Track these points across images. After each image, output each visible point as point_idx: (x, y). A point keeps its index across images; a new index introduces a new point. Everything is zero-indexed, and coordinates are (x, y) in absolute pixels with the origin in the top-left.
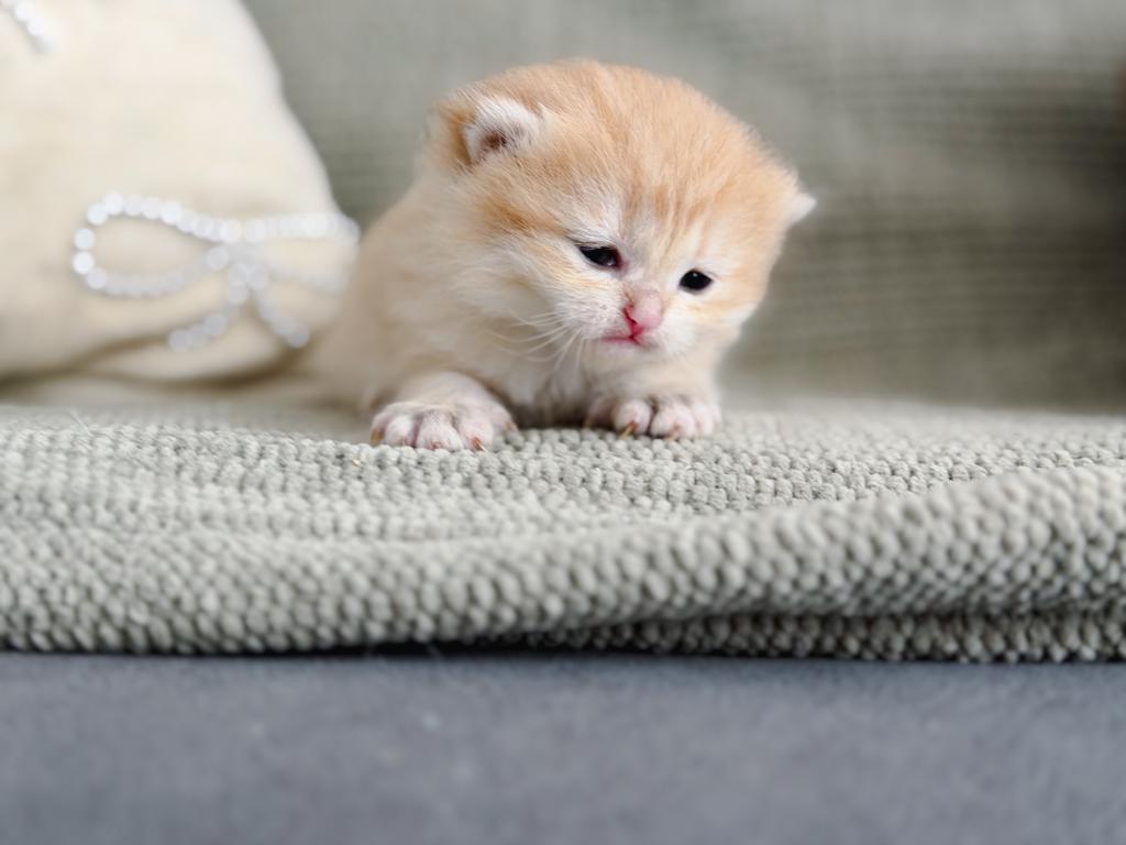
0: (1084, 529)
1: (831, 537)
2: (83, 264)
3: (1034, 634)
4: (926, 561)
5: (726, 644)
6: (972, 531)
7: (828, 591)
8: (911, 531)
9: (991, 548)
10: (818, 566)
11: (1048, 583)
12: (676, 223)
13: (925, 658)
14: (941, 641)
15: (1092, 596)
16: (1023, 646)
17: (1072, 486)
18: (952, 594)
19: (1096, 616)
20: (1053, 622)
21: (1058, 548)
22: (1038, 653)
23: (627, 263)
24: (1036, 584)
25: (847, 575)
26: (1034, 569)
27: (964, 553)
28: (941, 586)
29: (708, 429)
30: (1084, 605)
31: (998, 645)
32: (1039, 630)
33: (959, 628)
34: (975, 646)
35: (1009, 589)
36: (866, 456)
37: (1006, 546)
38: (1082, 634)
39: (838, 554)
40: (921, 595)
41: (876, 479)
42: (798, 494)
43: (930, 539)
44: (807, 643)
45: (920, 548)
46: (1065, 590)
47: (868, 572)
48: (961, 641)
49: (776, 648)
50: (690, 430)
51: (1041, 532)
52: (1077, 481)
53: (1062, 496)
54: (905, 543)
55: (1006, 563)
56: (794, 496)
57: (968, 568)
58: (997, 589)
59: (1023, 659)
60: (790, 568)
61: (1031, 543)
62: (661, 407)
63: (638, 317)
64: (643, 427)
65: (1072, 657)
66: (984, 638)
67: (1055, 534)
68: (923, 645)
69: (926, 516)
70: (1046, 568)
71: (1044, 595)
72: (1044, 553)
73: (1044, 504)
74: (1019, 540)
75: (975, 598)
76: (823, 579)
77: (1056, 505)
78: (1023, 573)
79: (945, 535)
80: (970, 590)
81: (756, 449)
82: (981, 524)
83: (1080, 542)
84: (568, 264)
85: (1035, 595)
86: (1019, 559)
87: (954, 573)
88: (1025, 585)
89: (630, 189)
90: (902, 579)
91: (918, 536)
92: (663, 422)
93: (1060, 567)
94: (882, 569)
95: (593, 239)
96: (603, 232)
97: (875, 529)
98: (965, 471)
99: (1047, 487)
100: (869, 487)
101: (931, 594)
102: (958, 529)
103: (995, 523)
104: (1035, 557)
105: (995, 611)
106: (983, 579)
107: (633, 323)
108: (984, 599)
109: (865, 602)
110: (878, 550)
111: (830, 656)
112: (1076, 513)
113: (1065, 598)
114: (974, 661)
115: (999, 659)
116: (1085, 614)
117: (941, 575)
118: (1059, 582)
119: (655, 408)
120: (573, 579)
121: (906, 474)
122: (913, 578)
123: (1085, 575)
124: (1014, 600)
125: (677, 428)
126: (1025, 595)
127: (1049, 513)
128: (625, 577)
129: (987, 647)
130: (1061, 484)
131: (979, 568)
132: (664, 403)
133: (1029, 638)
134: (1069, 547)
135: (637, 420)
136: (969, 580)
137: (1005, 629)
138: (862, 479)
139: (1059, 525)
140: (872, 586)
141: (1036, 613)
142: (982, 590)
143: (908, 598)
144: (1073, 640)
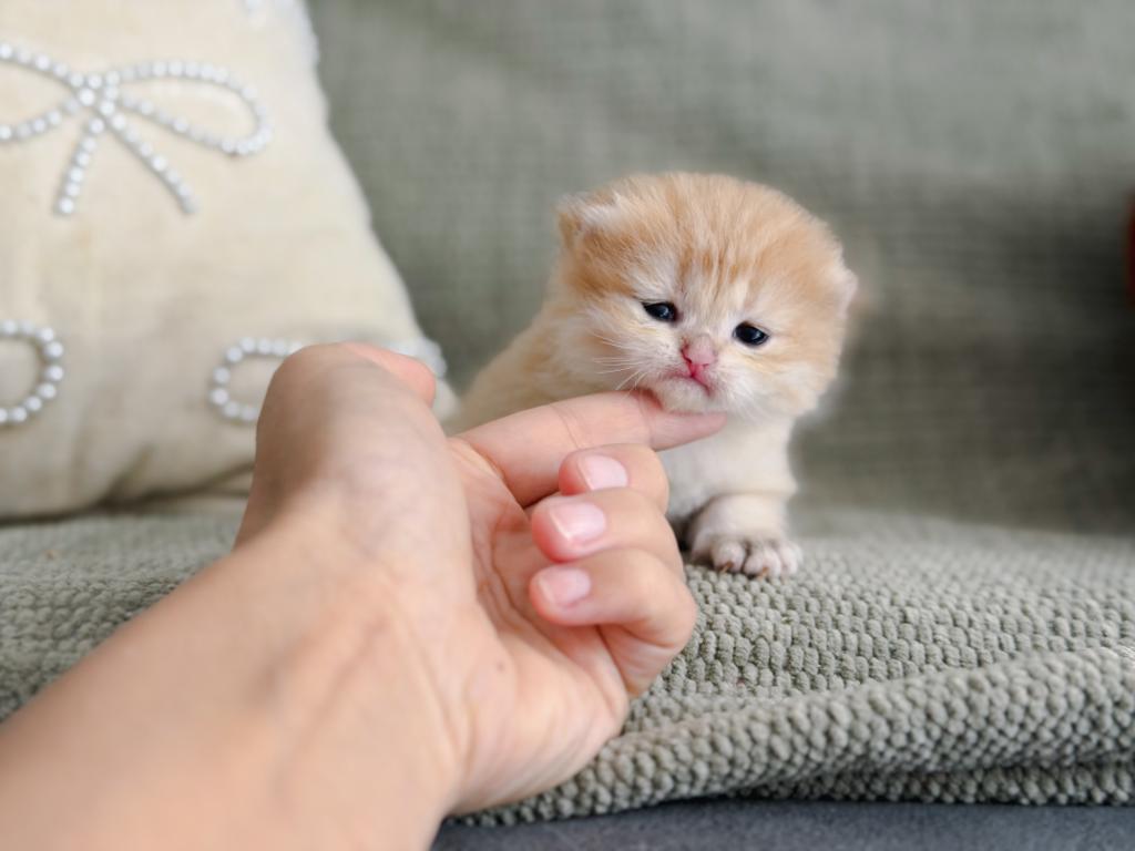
0: (1111, 694)
1: (914, 703)
2: (220, 397)
3: (1080, 780)
4: (988, 720)
5: (832, 790)
6: (1023, 696)
7: (915, 747)
8: (975, 696)
9: (1040, 711)
10: (906, 728)
11: (1086, 738)
12: (720, 277)
13: (994, 802)
14: (1005, 786)
15: (1123, 750)
16: (1071, 790)
17: (1099, 661)
18: (1013, 749)
19: (1127, 765)
20: (1094, 770)
21: (1092, 709)
22: (1083, 795)
23: (682, 314)
24: (1077, 740)
25: (928, 734)
26: (1074, 727)
27: (1018, 714)
28: (1003, 742)
29: (793, 569)
30: (1116, 757)
31: (1052, 789)
32: (1083, 777)
33: (1020, 776)
34: (1033, 790)
35: (1056, 744)
36: (930, 601)
37: (1050, 708)
38: (1117, 781)
39: (919, 716)
40: (987, 751)
41: (942, 631)
42: (878, 654)
43: (991, 703)
44: (898, 788)
45: (984, 711)
46: (1100, 744)
47: (945, 731)
48: (1021, 786)
49: (873, 792)
50: (777, 570)
51: (1078, 697)
52: (1103, 658)
53: (1091, 668)
54: (971, 707)
55: (1052, 722)
56: (875, 656)
57: (1022, 726)
58: (1047, 745)
59: (1072, 802)
60: (884, 730)
61: (1070, 706)
62: (753, 550)
63: (692, 356)
64: (737, 566)
65: (1109, 800)
66: (1040, 784)
67: (1088, 699)
68: (992, 789)
69: (986, 685)
70: (1084, 727)
71: (1083, 749)
72: (1081, 714)
73: (1078, 675)
74: (1061, 703)
75: (1030, 753)
76: (910, 737)
77: (1087, 676)
78: (1066, 731)
79: (1003, 700)
80: (1026, 745)
81: (837, 591)
82: (1030, 691)
83: (1109, 704)
84: (632, 316)
85: (1077, 748)
86: (1063, 719)
87: (1012, 731)
88: (1068, 741)
89: (682, 254)
90: (972, 736)
91: (982, 702)
92: (755, 564)
93: (1095, 725)
94: (956, 728)
95: (652, 297)
96: (658, 290)
97: (948, 697)
98: (1014, 622)
99: (1080, 662)
100: (935, 641)
101: (995, 750)
102: (1012, 695)
103: (1041, 691)
104: (1074, 717)
105: (1046, 764)
106: (1035, 736)
107: (689, 361)
108: (1037, 752)
109: (944, 757)
110: (951, 713)
111: (917, 800)
112: (1104, 682)
113: (1100, 752)
114: (1033, 803)
115: (1052, 801)
116: (1119, 764)
117: (1001, 732)
118: (1095, 737)
119: (749, 550)
120: (714, 746)
121: (965, 624)
122: (980, 735)
123: (1115, 732)
124: (1060, 756)
125: (765, 569)
126: (1069, 749)
127: (1083, 683)
128: (754, 741)
129: (1043, 791)
130: (1090, 660)
131: (1032, 727)
132: (756, 547)
133: (1076, 783)
134: (1100, 708)
135: (734, 560)
136: (1024, 737)
137: (1056, 777)
138: (929, 632)
139: (1091, 690)
140: (949, 742)
141: (1080, 765)
142: (1036, 746)
143: (977, 753)
144: (1110, 785)
